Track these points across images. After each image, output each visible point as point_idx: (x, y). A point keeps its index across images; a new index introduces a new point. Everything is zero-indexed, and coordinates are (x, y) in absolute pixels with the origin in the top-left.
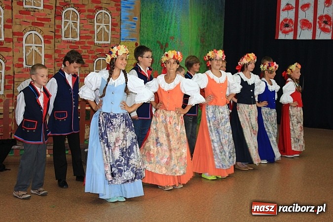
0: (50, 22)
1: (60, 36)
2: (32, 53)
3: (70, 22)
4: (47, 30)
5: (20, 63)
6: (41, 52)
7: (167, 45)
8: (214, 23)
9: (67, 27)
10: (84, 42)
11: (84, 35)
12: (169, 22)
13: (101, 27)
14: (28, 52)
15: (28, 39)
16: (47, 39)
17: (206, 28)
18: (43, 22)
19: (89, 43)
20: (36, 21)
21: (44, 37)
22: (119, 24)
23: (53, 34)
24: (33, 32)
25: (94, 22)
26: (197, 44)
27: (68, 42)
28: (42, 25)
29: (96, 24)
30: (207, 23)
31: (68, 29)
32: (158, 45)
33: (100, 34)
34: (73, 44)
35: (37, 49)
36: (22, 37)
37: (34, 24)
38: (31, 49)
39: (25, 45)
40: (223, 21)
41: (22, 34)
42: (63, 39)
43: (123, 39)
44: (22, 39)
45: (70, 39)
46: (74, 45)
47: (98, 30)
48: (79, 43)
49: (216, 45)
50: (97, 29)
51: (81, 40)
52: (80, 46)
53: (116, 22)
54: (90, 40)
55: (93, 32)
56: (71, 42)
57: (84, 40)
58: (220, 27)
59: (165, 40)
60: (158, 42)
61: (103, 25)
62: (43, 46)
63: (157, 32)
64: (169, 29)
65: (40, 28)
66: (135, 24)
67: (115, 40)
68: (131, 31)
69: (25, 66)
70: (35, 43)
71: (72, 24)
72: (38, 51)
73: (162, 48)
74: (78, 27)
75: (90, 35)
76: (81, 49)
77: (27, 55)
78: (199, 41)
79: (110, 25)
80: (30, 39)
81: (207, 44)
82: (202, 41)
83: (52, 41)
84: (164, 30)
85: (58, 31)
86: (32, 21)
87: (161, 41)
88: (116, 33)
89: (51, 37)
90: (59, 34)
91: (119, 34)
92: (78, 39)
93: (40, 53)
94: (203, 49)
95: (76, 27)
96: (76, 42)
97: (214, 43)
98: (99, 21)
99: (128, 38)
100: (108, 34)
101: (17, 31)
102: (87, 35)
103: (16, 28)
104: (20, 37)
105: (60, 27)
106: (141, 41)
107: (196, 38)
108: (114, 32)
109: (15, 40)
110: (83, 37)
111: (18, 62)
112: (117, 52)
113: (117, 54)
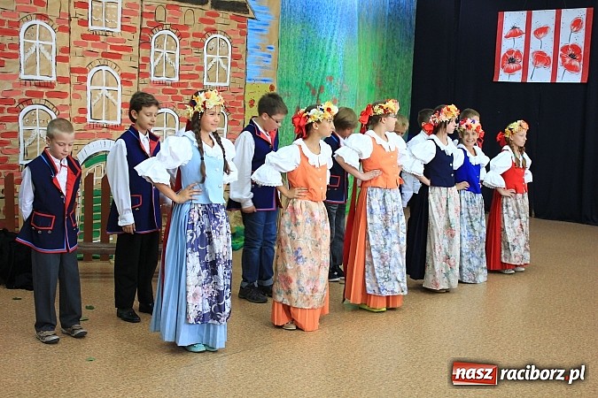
0: (132, 53)
1: (147, 75)
2: (101, 100)
3: (164, 52)
4: (127, 64)
5: (82, 115)
6: (117, 100)
7: (321, 89)
8: (398, 56)
9: (158, 60)
10: (185, 85)
11: (186, 72)
12: (325, 54)
13: (214, 61)
14: (96, 99)
15: (95, 78)
16: (126, 79)
17: (384, 63)
18: (120, 53)
19: (194, 85)
20: (109, 51)
21: (122, 75)
22: (244, 55)
23: (136, 72)
24: (104, 68)
25: (202, 53)
26: (371, 88)
27: (160, 83)
28: (119, 57)
29: (206, 56)
30: (387, 56)
31: (160, 63)
32: (308, 88)
33: (212, 71)
34: (168, 87)
35: (109, 94)
36: (85, 75)
37: (105, 55)
38: (100, 94)
39: (89, 88)
40: (412, 53)
41: (85, 71)
42: (153, 78)
43: (250, 80)
44: (85, 79)
45: (164, 79)
46: (171, 88)
47: (210, 66)
48: (179, 85)
49: (400, 90)
50: (208, 64)
51: (182, 81)
52: (179, 89)
53: (238, 53)
54: (195, 81)
55: (201, 69)
56: (165, 84)
57: (187, 81)
58: (408, 62)
59: (319, 81)
60: (308, 84)
61: (217, 58)
62: (119, 89)
63: (306, 69)
64: (325, 65)
65: (115, 61)
66: (270, 56)
67: (237, 80)
68: (263, 67)
69: (89, 120)
70: (107, 85)
71: (167, 55)
72: (110, 97)
73: (314, 94)
74: (177, 61)
75: (197, 72)
76: (181, 95)
77: (93, 104)
78: (374, 83)
79: (229, 58)
80: (98, 79)
81: (387, 89)
82: (380, 84)
83: (135, 81)
84: (317, 65)
85: (144, 66)
86: (102, 51)
87: (313, 83)
88: (239, 70)
89: (133, 76)
90: (145, 71)
91: (243, 71)
92: (176, 79)
93: (114, 101)
94: (380, 95)
95: (174, 60)
96: (173, 85)
97: (398, 87)
98: (210, 50)
99: (258, 78)
100: (225, 72)
101: (77, 66)
102: (191, 72)
103: (76, 62)
104: (82, 75)
105: (147, 59)
106: (281, 84)
107: (367, 79)
108: (235, 69)
109: (74, 80)
110: (184, 75)
111: (78, 115)
112: (204, 103)
113: (204, 106)
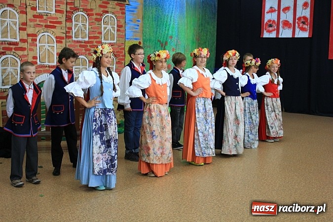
0: (62, 25)
1: (71, 37)
2: (45, 52)
3: (80, 24)
4: (59, 31)
5: (34, 60)
6: (54, 51)
7: (166, 43)
8: (208, 24)
9: (77, 28)
10: (92, 42)
11: (92, 35)
12: (168, 24)
13: (107, 28)
14: (42, 51)
15: (41, 39)
16: (59, 40)
17: (201, 28)
18: (55, 25)
19: (96, 42)
20: (49, 24)
21: (57, 38)
22: (124, 25)
23: (64, 35)
24: (46, 34)
25: (101, 24)
26: (193, 42)
27: (78, 42)
28: (54, 27)
29: (103, 26)
30: (202, 24)
31: (78, 30)
32: (159, 43)
33: (106, 34)
34: (82, 44)
35: (49, 48)
36: (36, 38)
37: (47, 26)
38: (44, 48)
39: (38, 45)
40: (216, 22)
41: (35, 35)
42: (74, 39)
43: (128, 39)
44: (36, 40)
45: (80, 39)
46: (84, 44)
47: (105, 31)
48: (88, 42)
49: (210, 43)
51: (90, 40)
52: (88, 45)
53: (121, 24)
54: (98, 40)
55: (100, 33)
56: (81, 42)
57: (93, 40)
58: (214, 27)
59: (165, 39)
60: (160, 41)
61: (109, 27)
62: (55, 45)
63: (158, 32)
64: (168, 30)
65: (53, 30)
66: (138, 26)
67: (120, 39)
68: (134, 32)
69: (39, 63)
70: (48, 43)
71: (82, 26)
72: (50, 50)
73: (162, 46)
74: (87, 29)
75: (98, 35)
76: (90, 48)
77: (40, 54)
78: (195, 39)
79: (116, 27)
80: (43, 40)
81: (202, 42)
82: (198, 40)
83: (64, 41)
84: (164, 31)
85: (69, 32)
86: (45, 24)
87: (162, 40)
88: (121, 34)
89: (63, 38)
90: (70, 35)
91: (124, 34)
92: (87, 39)
93: (52, 52)
94: (199, 46)
95: (86, 28)
96: (85, 42)
97: (209, 41)
98: (105, 23)
99: (132, 38)
100: (114, 34)
101: (31, 33)
102: (95, 35)
103: (30, 30)
104: (34, 38)
105: (70, 28)
106: (144, 41)
107: (191, 37)
108: (119, 33)
109: (30, 40)
110: (92, 37)
111: (32, 60)
112: (102, 51)
113: (101, 53)
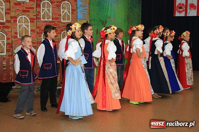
0: (34, 10)
2: (23, 29)
3: (46, 9)
4: (32, 14)
5: (16, 35)
6: (29, 29)
7: (106, 22)
8: (135, 8)
9: (44, 12)
10: (54, 22)
12: (107, 8)
13: (65, 12)
14: (21, 28)
15: (20, 20)
16: (32, 20)
17: (130, 11)
18: (29, 10)
19: (58, 22)
20: (25, 9)
21: (30, 19)
22: (76, 9)
23: (35, 17)
24: (23, 16)
25: (60, 9)
26: (125, 21)
27: (45, 22)
29: (62, 10)
30: (131, 7)
31: (45, 13)
32: (101, 22)
33: (64, 16)
35: (26, 27)
36: (16, 19)
37: (23, 11)
38: (22, 26)
39: (18, 24)
40: (141, 6)
41: (16, 18)
42: (42, 20)
43: (79, 19)
44: (16, 21)
45: (46, 20)
46: (49, 23)
47: (63, 14)
48: (52, 22)
49: (137, 21)
51: (53, 20)
52: (52, 24)
53: (74, 9)
54: (58, 20)
55: (60, 15)
56: (47, 22)
57: (55, 20)
58: (139, 10)
59: (105, 19)
60: (101, 20)
62: (29, 24)
63: (100, 14)
64: (107, 12)
65: (27, 13)
66: (86, 10)
67: (74, 19)
68: (83, 14)
69: (19, 37)
70: (25, 23)
72: (26, 28)
73: (103, 24)
74: (51, 12)
75: (58, 17)
77: (20, 30)
78: (126, 19)
79: (71, 10)
80: (21, 20)
81: (131, 21)
82: (128, 19)
83: (35, 21)
84: (104, 13)
85: (38, 15)
86: (22, 9)
88: (74, 15)
89: (34, 19)
90: (39, 17)
91: (76, 16)
92: (51, 20)
93: (27, 29)
94: (129, 23)
95: (49, 12)
96: (50, 22)
97: (136, 20)
98: (63, 8)
99: (82, 18)
100: (69, 16)
101: (13, 16)
102: (56, 17)
103: (13, 14)
104: (15, 19)
105: (40, 12)
106: (90, 20)
107: (124, 17)
108: (73, 15)
109: (12, 21)
110: (54, 18)
111: (14, 35)
112: (75, 28)
113: (75, 29)
